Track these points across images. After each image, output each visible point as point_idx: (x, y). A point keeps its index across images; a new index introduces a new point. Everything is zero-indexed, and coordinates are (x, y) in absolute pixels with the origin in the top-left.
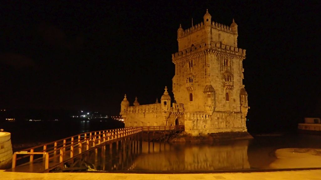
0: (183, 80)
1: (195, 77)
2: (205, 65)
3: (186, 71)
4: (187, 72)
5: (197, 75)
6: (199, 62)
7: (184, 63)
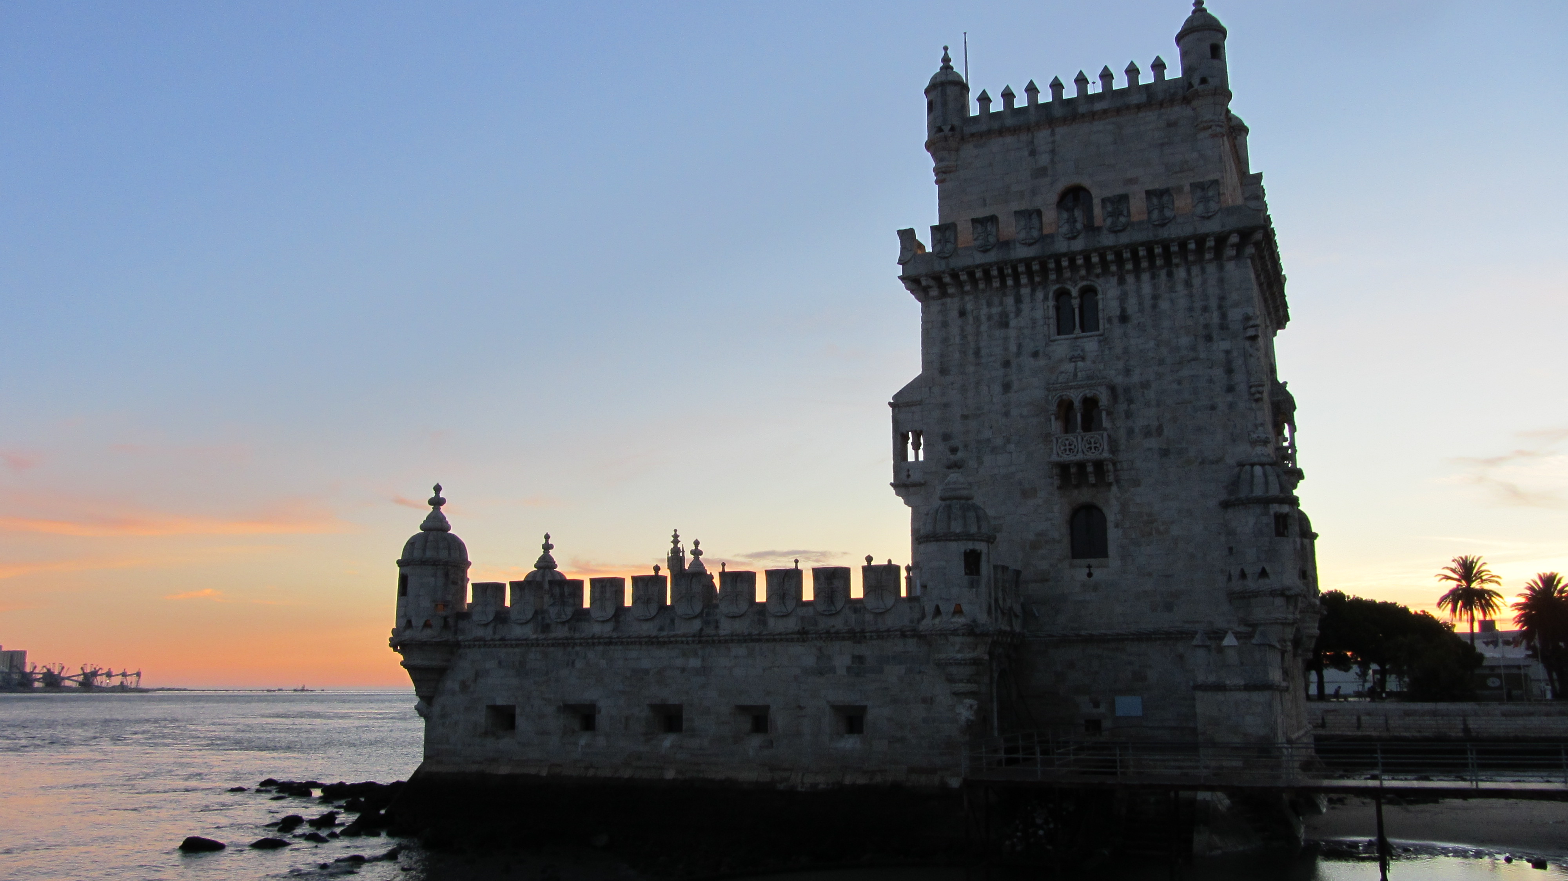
0: (1007, 414)
1: (1130, 401)
2: (1223, 327)
3: (1035, 355)
4: (1042, 362)
5: (1145, 385)
6: (1164, 305)
7: (1010, 301)
